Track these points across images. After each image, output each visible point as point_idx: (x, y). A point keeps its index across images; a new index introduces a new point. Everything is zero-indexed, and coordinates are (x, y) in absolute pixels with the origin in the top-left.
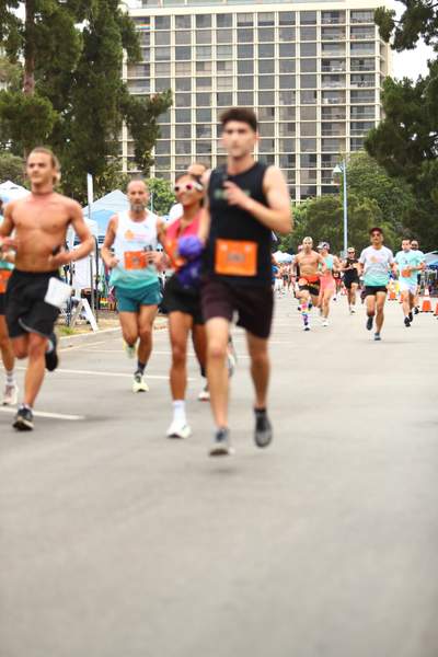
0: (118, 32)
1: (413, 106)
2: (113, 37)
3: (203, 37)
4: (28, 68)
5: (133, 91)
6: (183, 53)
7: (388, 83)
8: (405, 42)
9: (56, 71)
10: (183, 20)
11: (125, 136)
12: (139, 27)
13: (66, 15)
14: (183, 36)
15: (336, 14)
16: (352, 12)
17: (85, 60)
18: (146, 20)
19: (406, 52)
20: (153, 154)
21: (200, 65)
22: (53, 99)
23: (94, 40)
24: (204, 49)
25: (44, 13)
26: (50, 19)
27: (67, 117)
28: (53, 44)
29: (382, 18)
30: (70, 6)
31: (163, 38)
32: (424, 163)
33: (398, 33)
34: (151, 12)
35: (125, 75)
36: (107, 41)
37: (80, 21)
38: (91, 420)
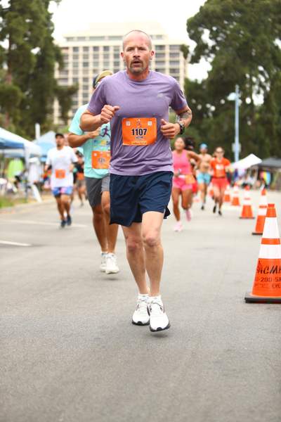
0: (53, 53)
1: (199, 92)
2: (51, 56)
3: (96, 57)
4: (9, 71)
5: (61, 84)
6: (86, 64)
7: (187, 81)
8: (195, 60)
9: (22, 73)
10: (86, 49)
11: (56, 105)
12: (64, 52)
13: (28, 46)
14: (86, 57)
15: (161, 47)
16: (171, 46)
17: (37, 68)
18: (67, 48)
19: (195, 64)
20: (70, 114)
21: (95, 71)
22: (21, 86)
23: (42, 58)
24: (96, 64)
25: (17, 44)
26: (20, 47)
27: (28, 96)
28: (21, 59)
29: (184, 49)
30: (30, 41)
31: (76, 57)
32: (205, 120)
33: (193, 57)
34: (71, 44)
35: (57, 75)
36: (48, 59)
37: (34, 47)
38: (34, 246)
